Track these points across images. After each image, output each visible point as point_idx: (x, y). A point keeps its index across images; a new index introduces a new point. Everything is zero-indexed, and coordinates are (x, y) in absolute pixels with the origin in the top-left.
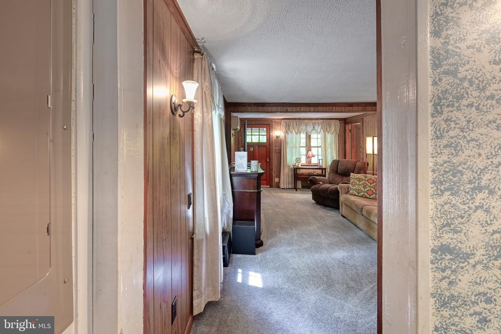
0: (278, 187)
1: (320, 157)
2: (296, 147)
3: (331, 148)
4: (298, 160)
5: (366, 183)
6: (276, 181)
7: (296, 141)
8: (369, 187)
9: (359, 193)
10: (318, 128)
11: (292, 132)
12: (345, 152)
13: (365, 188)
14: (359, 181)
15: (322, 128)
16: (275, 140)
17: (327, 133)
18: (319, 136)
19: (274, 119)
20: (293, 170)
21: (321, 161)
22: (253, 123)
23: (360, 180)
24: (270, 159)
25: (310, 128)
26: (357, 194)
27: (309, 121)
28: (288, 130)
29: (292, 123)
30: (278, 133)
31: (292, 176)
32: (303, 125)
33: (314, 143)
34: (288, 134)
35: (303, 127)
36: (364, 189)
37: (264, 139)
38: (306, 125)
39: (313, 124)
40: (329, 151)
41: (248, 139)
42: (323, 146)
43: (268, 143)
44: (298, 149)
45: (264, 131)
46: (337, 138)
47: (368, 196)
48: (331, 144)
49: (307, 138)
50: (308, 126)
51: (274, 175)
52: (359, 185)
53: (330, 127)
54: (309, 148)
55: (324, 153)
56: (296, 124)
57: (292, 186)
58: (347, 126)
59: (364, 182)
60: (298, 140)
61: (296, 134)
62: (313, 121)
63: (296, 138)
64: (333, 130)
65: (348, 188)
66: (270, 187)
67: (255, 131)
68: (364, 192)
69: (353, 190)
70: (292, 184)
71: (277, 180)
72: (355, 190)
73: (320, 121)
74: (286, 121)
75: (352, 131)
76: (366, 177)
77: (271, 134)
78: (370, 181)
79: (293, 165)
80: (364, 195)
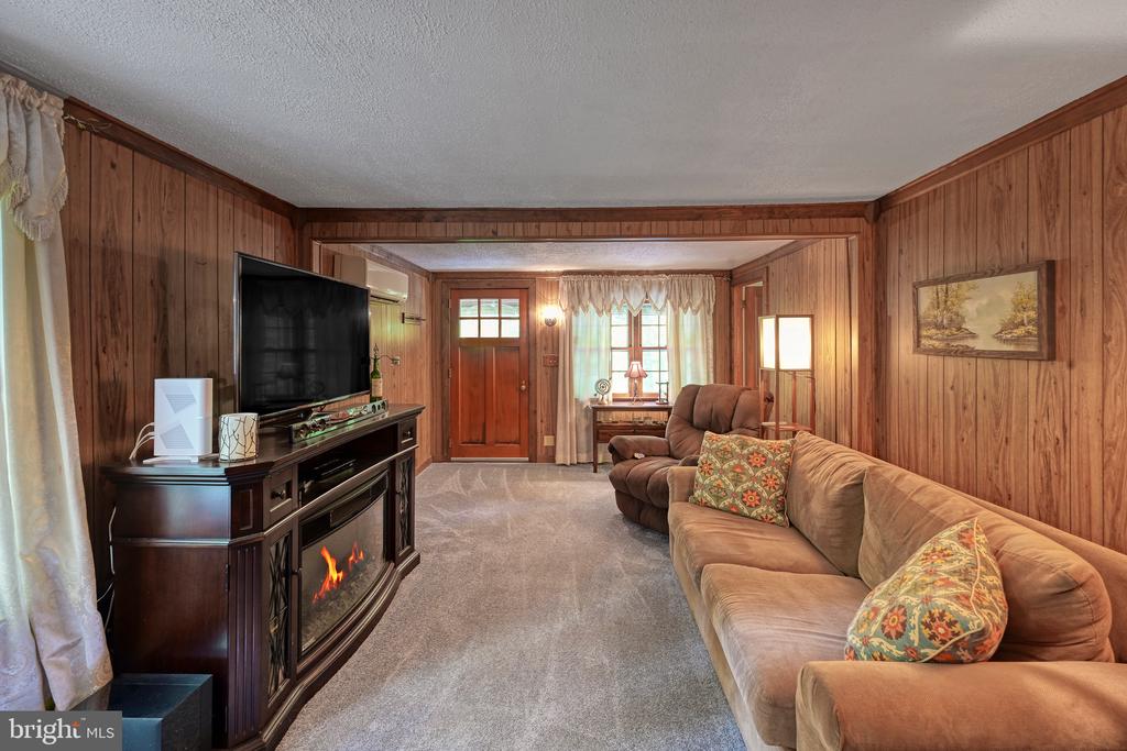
0: (552, 459)
1: (665, 377)
2: (599, 350)
3: (694, 350)
4: (603, 385)
5: (742, 467)
6: (545, 444)
7: (599, 333)
8: (753, 479)
9: (718, 499)
10: (659, 298)
11: (585, 309)
12: (731, 362)
13: (737, 482)
14: (723, 461)
15: (668, 297)
16: (543, 332)
17: (681, 310)
18: (663, 319)
19: (540, 274)
20: (590, 414)
21: (664, 388)
22: (483, 284)
23: (724, 455)
24: (529, 384)
25: (635, 300)
26: (713, 504)
27: (632, 278)
28: (576, 302)
29: (586, 285)
30: (549, 311)
31: (587, 429)
32: (616, 289)
33: (648, 338)
34: (576, 313)
35: (618, 295)
36: (736, 485)
37: (512, 330)
38: (627, 290)
39: (644, 287)
40: (687, 359)
41: (467, 330)
42: (671, 345)
43: (524, 340)
44: (603, 355)
45: (511, 307)
46: (710, 323)
47: (746, 511)
48: (694, 338)
49: (630, 325)
50: (632, 292)
51: (540, 427)
52: (722, 472)
53: (690, 294)
54: (636, 350)
55: (673, 366)
56: (599, 287)
57: (588, 457)
58: (735, 290)
59: (736, 462)
60: (604, 330)
61: (599, 313)
62: (646, 278)
63: (598, 326)
64: (698, 302)
65: (692, 480)
66: (530, 461)
67: (489, 306)
68: (735, 495)
69: (703, 487)
70: (588, 452)
71: (548, 441)
72: (710, 489)
73: (663, 278)
74: (571, 278)
75: (749, 305)
76: (743, 446)
77: (531, 313)
78: (756, 460)
79: (592, 401)
80: (733, 505)
